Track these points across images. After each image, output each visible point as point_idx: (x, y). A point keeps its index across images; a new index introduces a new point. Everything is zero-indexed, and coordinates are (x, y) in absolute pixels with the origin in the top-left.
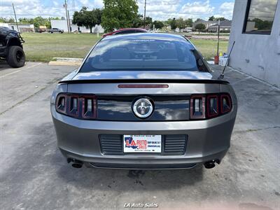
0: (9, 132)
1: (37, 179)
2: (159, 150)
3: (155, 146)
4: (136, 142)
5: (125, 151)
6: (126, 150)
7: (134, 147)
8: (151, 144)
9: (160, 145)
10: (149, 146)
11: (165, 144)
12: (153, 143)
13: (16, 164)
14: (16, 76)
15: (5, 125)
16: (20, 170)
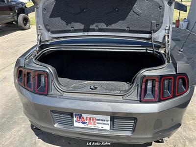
0: (5, 84)
1: (15, 130)
2: (107, 127)
3: (104, 124)
4: (85, 118)
5: (75, 126)
6: (76, 124)
7: (83, 123)
8: (100, 122)
9: (109, 123)
10: (98, 123)
11: (113, 124)
12: (102, 120)
13: (4, 114)
14: (22, 37)
15: (5, 78)
16: (5, 120)
